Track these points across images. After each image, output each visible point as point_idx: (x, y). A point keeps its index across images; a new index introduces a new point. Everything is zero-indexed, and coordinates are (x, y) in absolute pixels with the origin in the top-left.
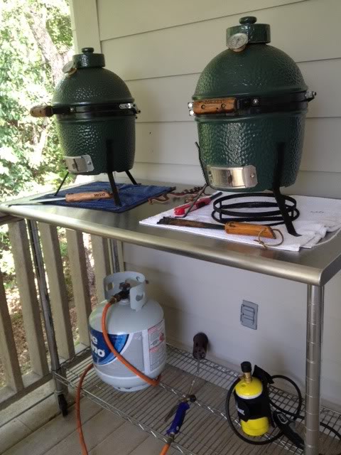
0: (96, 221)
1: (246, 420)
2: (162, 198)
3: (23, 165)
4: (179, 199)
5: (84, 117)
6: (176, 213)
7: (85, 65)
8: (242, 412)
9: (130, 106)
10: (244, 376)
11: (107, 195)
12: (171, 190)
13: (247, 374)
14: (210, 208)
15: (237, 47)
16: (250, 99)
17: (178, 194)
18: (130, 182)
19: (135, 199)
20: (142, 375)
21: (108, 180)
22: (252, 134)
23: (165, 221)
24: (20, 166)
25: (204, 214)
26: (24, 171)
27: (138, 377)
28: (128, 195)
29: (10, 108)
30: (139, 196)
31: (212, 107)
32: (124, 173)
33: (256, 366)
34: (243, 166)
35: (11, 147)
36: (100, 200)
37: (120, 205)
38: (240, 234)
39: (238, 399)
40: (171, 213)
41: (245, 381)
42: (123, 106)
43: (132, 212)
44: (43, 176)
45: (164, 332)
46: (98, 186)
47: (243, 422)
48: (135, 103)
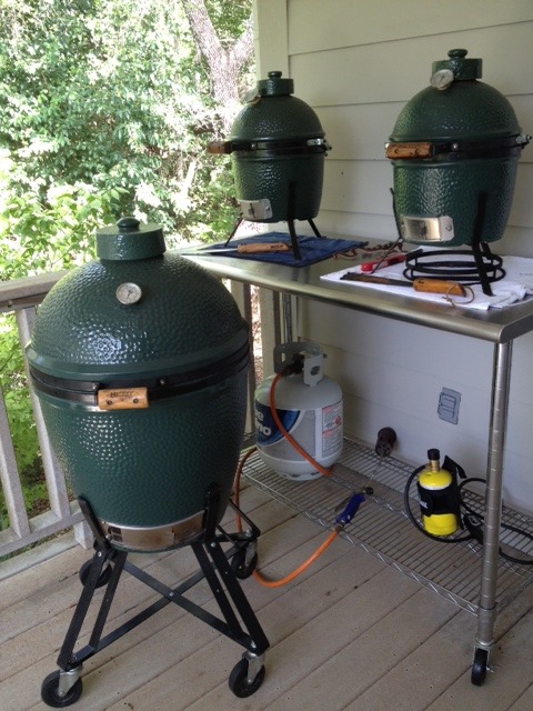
0: (271, 274)
1: (429, 515)
2: (350, 253)
3: (165, 210)
4: (370, 255)
5: (265, 155)
6: (363, 269)
7: (271, 92)
8: (425, 505)
9: (319, 141)
10: (430, 464)
11: (285, 247)
12: (362, 245)
13: (433, 462)
14: (402, 266)
15: (441, 85)
16: (449, 144)
17: (369, 249)
18: (313, 234)
19: (318, 253)
20: (313, 461)
21: (288, 232)
22: (450, 182)
23: (349, 277)
24: (161, 212)
25: (396, 272)
26: (165, 219)
27: (307, 462)
28: (310, 249)
29: (153, 128)
30: (322, 250)
31: (406, 151)
32: (306, 222)
33: (446, 457)
34: (438, 216)
35: (151, 185)
36: (277, 252)
37: (300, 258)
38: (429, 291)
39: (422, 491)
40: (358, 269)
41: (431, 470)
42: (311, 142)
43: (313, 267)
44: (189, 227)
45: (341, 415)
46: (274, 238)
47: (425, 517)
48: (326, 138)
